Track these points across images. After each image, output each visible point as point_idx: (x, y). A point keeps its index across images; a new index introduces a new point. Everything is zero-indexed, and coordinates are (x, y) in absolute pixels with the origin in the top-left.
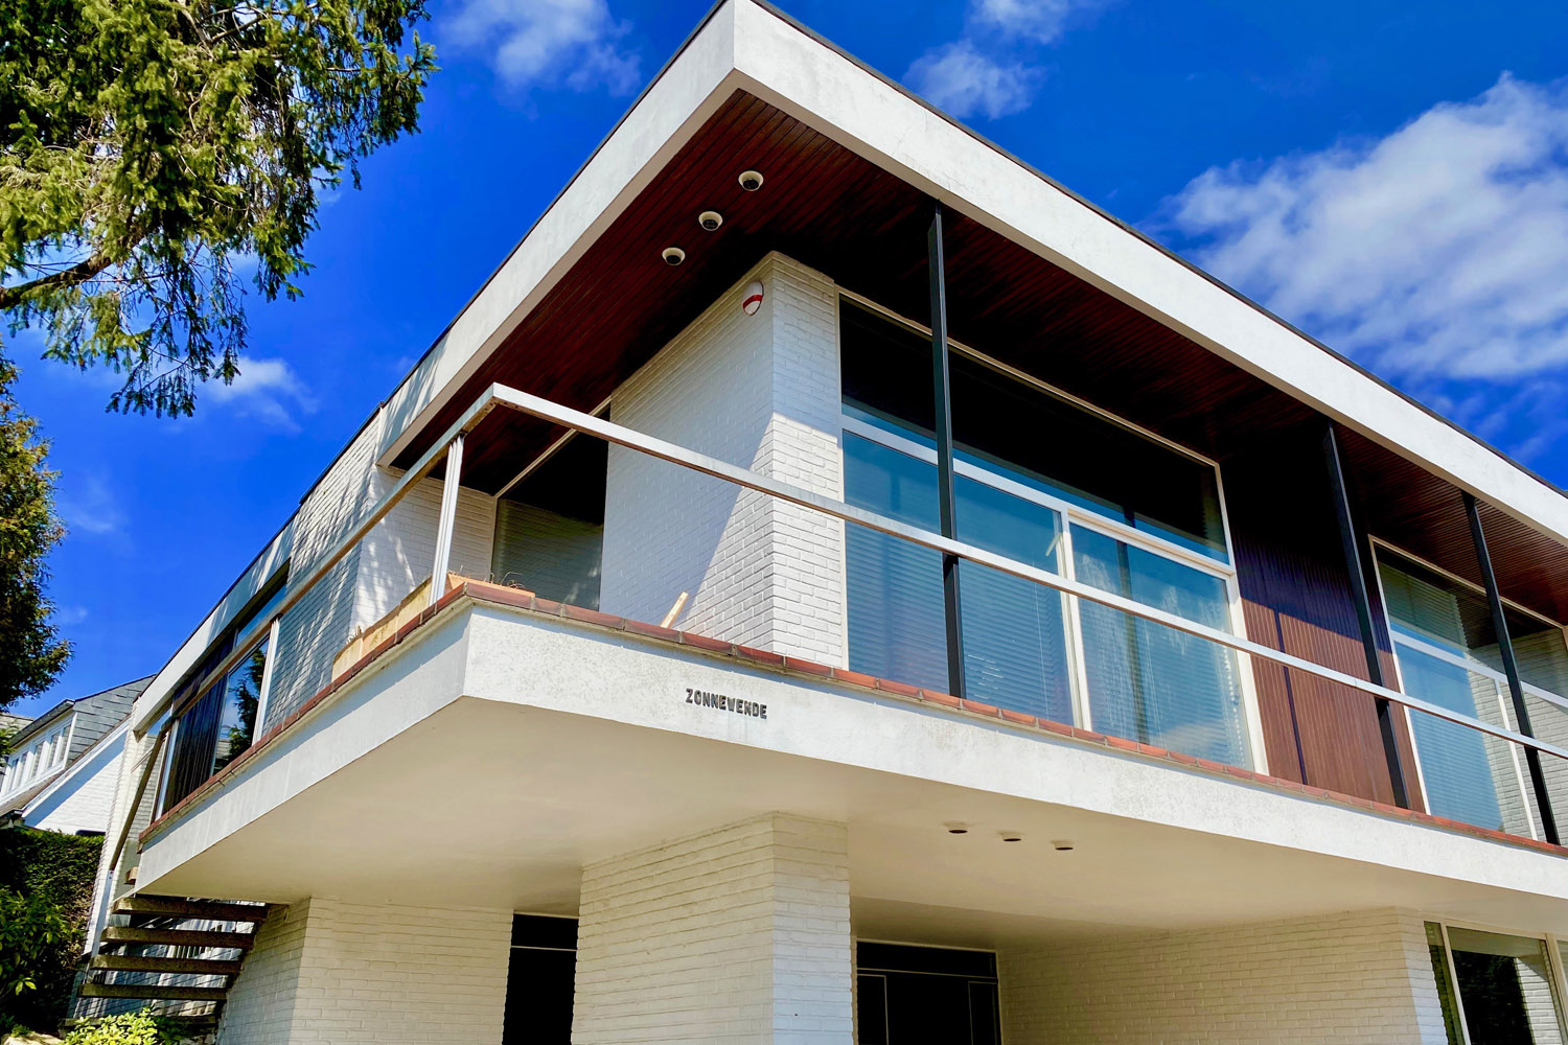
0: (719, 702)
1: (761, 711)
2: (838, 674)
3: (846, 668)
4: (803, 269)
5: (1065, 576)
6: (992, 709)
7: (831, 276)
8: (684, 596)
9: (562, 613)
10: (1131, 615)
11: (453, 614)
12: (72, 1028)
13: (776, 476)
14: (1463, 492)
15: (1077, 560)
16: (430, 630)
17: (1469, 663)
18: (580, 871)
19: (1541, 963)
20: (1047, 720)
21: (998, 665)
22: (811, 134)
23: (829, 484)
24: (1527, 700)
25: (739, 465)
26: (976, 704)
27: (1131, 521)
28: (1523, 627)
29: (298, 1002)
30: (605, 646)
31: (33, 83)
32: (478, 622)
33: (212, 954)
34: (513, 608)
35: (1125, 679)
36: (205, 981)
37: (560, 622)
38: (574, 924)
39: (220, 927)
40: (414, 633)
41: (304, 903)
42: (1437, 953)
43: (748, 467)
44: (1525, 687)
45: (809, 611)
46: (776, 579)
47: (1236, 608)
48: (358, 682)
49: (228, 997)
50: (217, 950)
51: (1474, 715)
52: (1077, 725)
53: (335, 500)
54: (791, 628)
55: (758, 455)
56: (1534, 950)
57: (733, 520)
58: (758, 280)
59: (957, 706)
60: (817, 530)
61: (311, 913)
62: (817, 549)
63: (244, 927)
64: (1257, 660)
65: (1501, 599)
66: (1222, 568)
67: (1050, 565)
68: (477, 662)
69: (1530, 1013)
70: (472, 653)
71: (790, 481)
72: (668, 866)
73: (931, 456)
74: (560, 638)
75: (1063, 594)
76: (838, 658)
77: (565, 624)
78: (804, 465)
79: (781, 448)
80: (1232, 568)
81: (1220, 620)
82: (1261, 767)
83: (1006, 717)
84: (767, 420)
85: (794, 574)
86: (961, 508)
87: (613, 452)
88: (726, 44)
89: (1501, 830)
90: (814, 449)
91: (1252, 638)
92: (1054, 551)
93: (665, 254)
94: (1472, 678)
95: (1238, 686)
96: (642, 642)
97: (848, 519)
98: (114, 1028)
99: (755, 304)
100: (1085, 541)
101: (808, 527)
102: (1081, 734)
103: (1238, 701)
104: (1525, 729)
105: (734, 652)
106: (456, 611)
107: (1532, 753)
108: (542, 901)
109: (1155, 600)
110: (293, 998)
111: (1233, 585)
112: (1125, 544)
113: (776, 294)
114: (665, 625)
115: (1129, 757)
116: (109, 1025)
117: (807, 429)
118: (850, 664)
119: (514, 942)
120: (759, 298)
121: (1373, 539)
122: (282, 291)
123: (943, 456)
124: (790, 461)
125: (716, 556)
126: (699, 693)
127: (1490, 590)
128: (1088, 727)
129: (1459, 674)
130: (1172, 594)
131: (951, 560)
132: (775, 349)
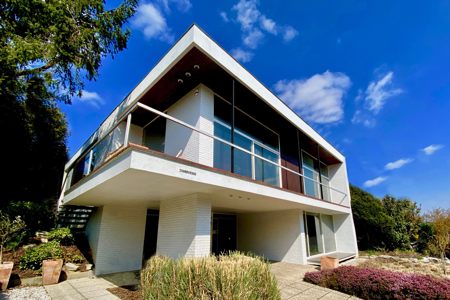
0: (186, 172)
1: (195, 174)
2: (211, 168)
3: (213, 167)
4: (207, 88)
5: (253, 153)
6: (238, 175)
7: (212, 90)
8: (181, 151)
9: (152, 152)
10: (263, 160)
11: (128, 151)
12: (51, 230)
13: (200, 129)
14: (316, 143)
15: (255, 150)
16: (123, 154)
17: (313, 171)
18: (160, 202)
19: (318, 217)
20: (248, 178)
21: (240, 167)
22: (209, 59)
23: (211, 132)
24: (321, 177)
25: (193, 126)
26: (236, 175)
27: (264, 144)
28: (323, 166)
29: (101, 225)
30: (162, 160)
31: (31, 23)
32: (133, 153)
33: (83, 216)
34: (141, 150)
35: (261, 171)
36: (82, 221)
37: (152, 154)
38: (159, 211)
39: (85, 211)
40: (120, 154)
41: (102, 206)
42: (304, 215)
43: (195, 126)
44: (321, 175)
45: (206, 155)
46: (200, 149)
47: (280, 160)
48: (108, 164)
49: (87, 224)
50: (85, 215)
51: (313, 179)
52: (253, 179)
53: (107, 125)
54: (202, 159)
55: (197, 124)
56: (318, 215)
57: (191, 137)
58: (198, 89)
59: (232, 174)
60: (208, 140)
61: (104, 209)
62: (208, 144)
63: (90, 211)
64: (282, 169)
65: (320, 161)
66: (278, 153)
67: (250, 150)
68: (133, 161)
69: (316, 224)
70: (132, 159)
71: (203, 130)
72: (177, 201)
73: (230, 128)
74: (152, 157)
75: (252, 156)
76: (211, 165)
77: (153, 155)
78: (206, 127)
79: (201, 123)
80: (280, 153)
81: (277, 162)
82: (281, 186)
83: (240, 177)
84: (199, 118)
85: (203, 148)
86: (235, 138)
87: (167, 121)
88: (192, 37)
89: (315, 197)
90: (208, 124)
91: (282, 165)
92: (251, 148)
93: (178, 81)
94: (314, 173)
95: (279, 173)
96: (170, 159)
97: (214, 138)
98: (61, 230)
99: (197, 94)
100: (256, 146)
101: (207, 139)
102: (253, 180)
103: (278, 175)
104: (321, 182)
105: (190, 162)
106: (129, 150)
107: (321, 185)
108: (153, 206)
109: (267, 158)
110: (100, 225)
111: (279, 156)
112: (263, 148)
113: (201, 92)
114: (177, 157)
115: (260, 184)
116: (60, 230)
117: (207, 120)
118: (214, 166)
119: (147, 214)
120: (198, 92)
121: (302, 150)
122: (93, 79)
123: (232, 128)
124: (203, 126)
125: (188, 144)
126: (182, 170)
127: (318, 160)
128: (254, 179)
129: (312, 172)
130: (270, 157)
131: (233, 148)
132: (201, 103)
